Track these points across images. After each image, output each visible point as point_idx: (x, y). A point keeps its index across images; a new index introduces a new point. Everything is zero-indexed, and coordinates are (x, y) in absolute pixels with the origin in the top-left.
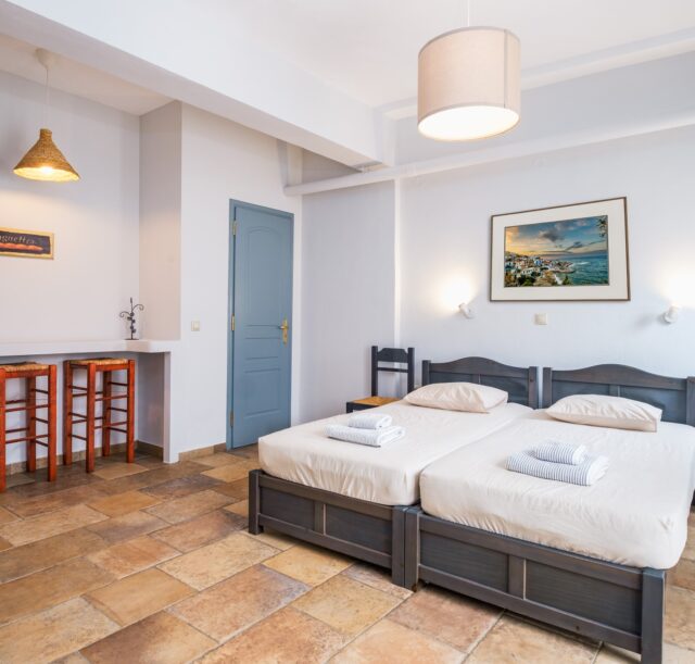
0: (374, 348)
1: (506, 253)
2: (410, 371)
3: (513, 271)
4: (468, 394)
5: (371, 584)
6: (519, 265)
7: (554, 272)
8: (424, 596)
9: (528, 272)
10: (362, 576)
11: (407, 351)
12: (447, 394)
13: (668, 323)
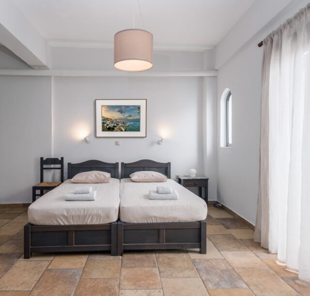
0: (42, 159)
1: (102, 117)
2: (62, 169)
3: (105, 125)
4: (101, 175)
5: (104, 259)
6: (108, 122)
7: (122, 126)
8: (126, 256)
9: (111, 125)
10: (97, 258)
11: (60, 159)
12: (91, 176)
13: (160, 144)
